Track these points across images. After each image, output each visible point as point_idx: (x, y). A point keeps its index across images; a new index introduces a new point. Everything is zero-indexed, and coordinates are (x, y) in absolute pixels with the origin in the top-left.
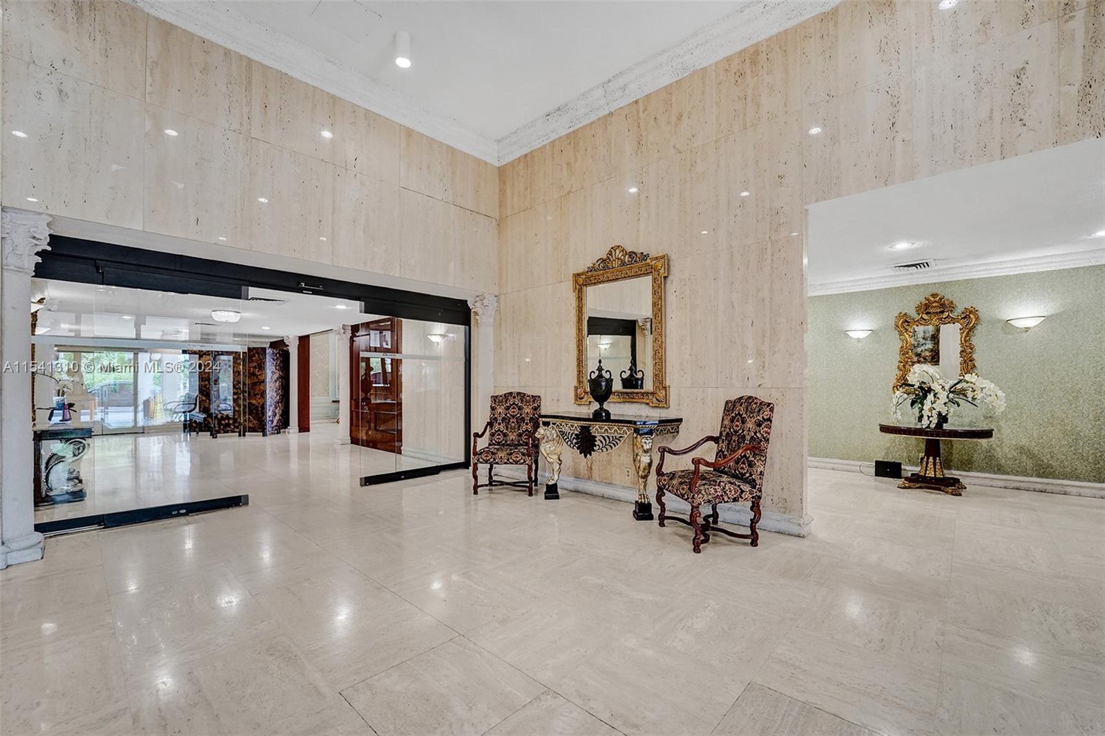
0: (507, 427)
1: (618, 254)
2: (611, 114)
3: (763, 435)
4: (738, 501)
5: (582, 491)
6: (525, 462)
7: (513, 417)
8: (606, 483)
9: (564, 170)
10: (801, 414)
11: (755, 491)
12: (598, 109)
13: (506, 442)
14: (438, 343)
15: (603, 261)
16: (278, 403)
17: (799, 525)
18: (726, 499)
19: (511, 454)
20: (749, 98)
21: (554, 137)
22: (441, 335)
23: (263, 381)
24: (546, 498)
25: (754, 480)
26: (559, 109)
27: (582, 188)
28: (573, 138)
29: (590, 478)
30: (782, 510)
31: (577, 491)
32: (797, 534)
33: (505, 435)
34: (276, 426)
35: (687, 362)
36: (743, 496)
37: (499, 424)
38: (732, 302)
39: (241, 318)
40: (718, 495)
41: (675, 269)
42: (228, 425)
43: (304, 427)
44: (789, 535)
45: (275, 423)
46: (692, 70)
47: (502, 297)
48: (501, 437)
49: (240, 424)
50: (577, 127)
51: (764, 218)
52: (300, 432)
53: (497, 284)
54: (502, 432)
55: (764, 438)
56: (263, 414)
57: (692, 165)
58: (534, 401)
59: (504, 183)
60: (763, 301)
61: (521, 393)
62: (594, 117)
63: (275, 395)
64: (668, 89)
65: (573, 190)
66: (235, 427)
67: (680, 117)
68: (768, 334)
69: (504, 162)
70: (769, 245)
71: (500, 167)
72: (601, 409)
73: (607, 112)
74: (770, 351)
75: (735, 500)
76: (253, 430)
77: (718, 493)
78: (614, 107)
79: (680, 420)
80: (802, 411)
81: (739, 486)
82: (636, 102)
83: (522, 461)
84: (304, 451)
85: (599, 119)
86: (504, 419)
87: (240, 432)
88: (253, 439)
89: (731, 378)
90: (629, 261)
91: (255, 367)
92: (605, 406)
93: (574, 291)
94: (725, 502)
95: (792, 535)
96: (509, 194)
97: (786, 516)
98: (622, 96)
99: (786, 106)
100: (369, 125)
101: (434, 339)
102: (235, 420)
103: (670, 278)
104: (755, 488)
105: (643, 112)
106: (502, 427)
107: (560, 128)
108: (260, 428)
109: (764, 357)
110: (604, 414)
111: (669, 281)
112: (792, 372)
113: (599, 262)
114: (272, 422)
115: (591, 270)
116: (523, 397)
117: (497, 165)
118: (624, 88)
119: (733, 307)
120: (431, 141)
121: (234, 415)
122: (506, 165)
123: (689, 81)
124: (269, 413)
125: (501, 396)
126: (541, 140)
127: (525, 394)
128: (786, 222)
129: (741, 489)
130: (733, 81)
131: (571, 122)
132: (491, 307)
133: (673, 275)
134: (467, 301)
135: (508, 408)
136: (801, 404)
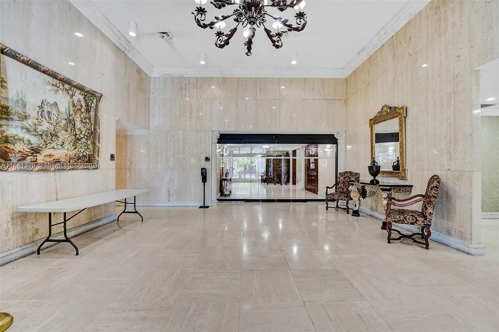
0: (344, 186)
1: (385, 109)
2: (383, 45)
3: (432, 194)
4: (414, 224)
5: (373, 216)
6: (345, 199)
7: (347, 181)
8: (382, 213)
9: (367, 75)
10: (471, 186)
11: (426, 221)
12: (377, 45)
13: (343, 191)
14: (328, 151)
15: (380, 112)
16: (286, 174)
17: (468, 247)
18: (406, 222)
19: (340, 196)
20: (442, 20)
21: (363, 61)
22: (329, 148)
23: (281, 167)
24: (352, 215)
25: (426, 216)
26: (362, 50)
27: (373, 81)
28: (370, 60)
29: (376, 211)
30: (460, 238)
31: (371, 216)
32: (467, 252)
33: (343, 189)
34: (285, 182)
35: (415, 158)
36: (417, 222)
37: (341, 184)
38: (435, 126)
39: (270, 147)
40: (401, 220)
41: (409, 113)
42: (271, 181)
43: (294, 183)
44: (463, 252)
45: (285, 181)
46: (414, 14)
47: (347, 132)
48: (341, 190)
49: (274, 181)
50: (370, 55)
51: (451, 80)
52: (293, 185)
53: (345, 126)
54: (342, 187)
55: (433, 196)
56: (281, 177)
57: (416, 61)
58: (356, 175)
59: (347, 84)
60: (450, 124)
61: (351, 172)
62: (376, 49)
63: (285, 171)
64: (405, 27)
65: (370, 83)
66: (273, 181)
67: (410, 39)
68: (453, 142)
69: (347, 76)
70: (453, 95)
71: (346, 78)
72: (374, 179)
73: (381, 45)
74: (454, 151)
75: (412, 224)
76: (278, 183)
77: (401, 219)
78: (383, 42)
79: (412, 186)
80: (471, 184)
81: (416, 218)
82: (393, 37)
83: (344, 199)
84: (294, 191)
85: (379, 49)
86: (343, 182)
87: (274, 183)
88: (278, 186)
89: (435, 166)
90: (389, 111)
91: (279, 162)
92: (377, 178)
93: (370, 127)
94: (405, 223)
95: (465, 252)
96: (349, 88)
97: (462, 241)
98: (386, 37)
99: (461, 17)
100: (291, 82)
101: (326, 150)
102: (273, 179)
103: (408, 117)
104: (426, 220)
105: (395, 41)
106: (342, 185)
107: (364, 57)
108: (280, 182)
109: (451, 154)
110: (375, 182)
111: (407, 119)
112: (466, 162)
113: (379, 113)
114: (284, 181)
115: (375, 117)
116: (352, 173)
117: (345, 77)
118: (385, 33)
119: (435, 129)
120: (314, 79)
121: (273, 178)
122: (348, 77)
123: (414, 20)
124: (283, 177)
125: (343, 173)
126: (358, 64)
127: (352, 172)
128: (462, 81)
129: (416, 219)
130: (434, 13)
131: (368, 53)
132: (343, 136)
133: (409, 115)
134: (334, 135)
135: (345, 178)
136: (471, 180)
